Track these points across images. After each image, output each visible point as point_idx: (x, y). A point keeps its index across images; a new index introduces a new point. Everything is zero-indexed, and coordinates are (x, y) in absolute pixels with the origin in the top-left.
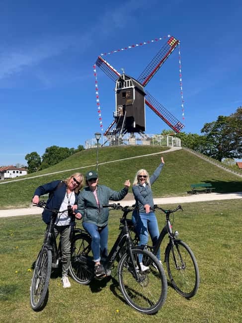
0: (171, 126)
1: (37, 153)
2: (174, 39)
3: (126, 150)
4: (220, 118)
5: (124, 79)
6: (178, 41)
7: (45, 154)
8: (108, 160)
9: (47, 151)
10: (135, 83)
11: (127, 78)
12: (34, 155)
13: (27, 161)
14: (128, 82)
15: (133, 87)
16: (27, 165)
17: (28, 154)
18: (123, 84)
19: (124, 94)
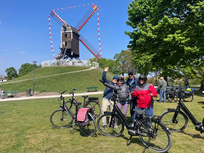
0: (94, 55)
1: (14, 68)
2: (96, 6)
3: (64, 68)
4: (123, 51)
5: (66, 26)
6: (98, 7)
7: (20, 69)
8: (52, 74)
9: (22, 66)
10: (73, 29)
11: (68, 26)
12: (12, 69)
13: (7, 73)
14: (68, 28)
15: (71, 31)
16: (7, 76)
17: (8, 69)
18: (65, 29)
19: (66, 36)
